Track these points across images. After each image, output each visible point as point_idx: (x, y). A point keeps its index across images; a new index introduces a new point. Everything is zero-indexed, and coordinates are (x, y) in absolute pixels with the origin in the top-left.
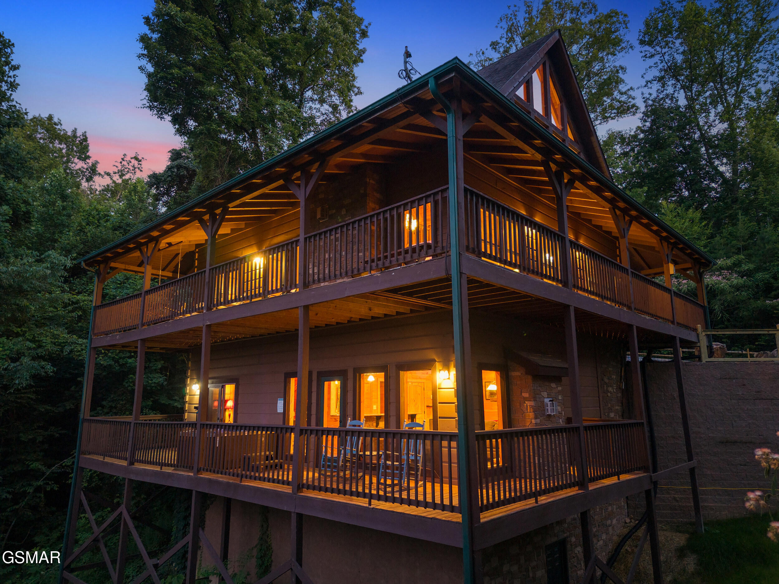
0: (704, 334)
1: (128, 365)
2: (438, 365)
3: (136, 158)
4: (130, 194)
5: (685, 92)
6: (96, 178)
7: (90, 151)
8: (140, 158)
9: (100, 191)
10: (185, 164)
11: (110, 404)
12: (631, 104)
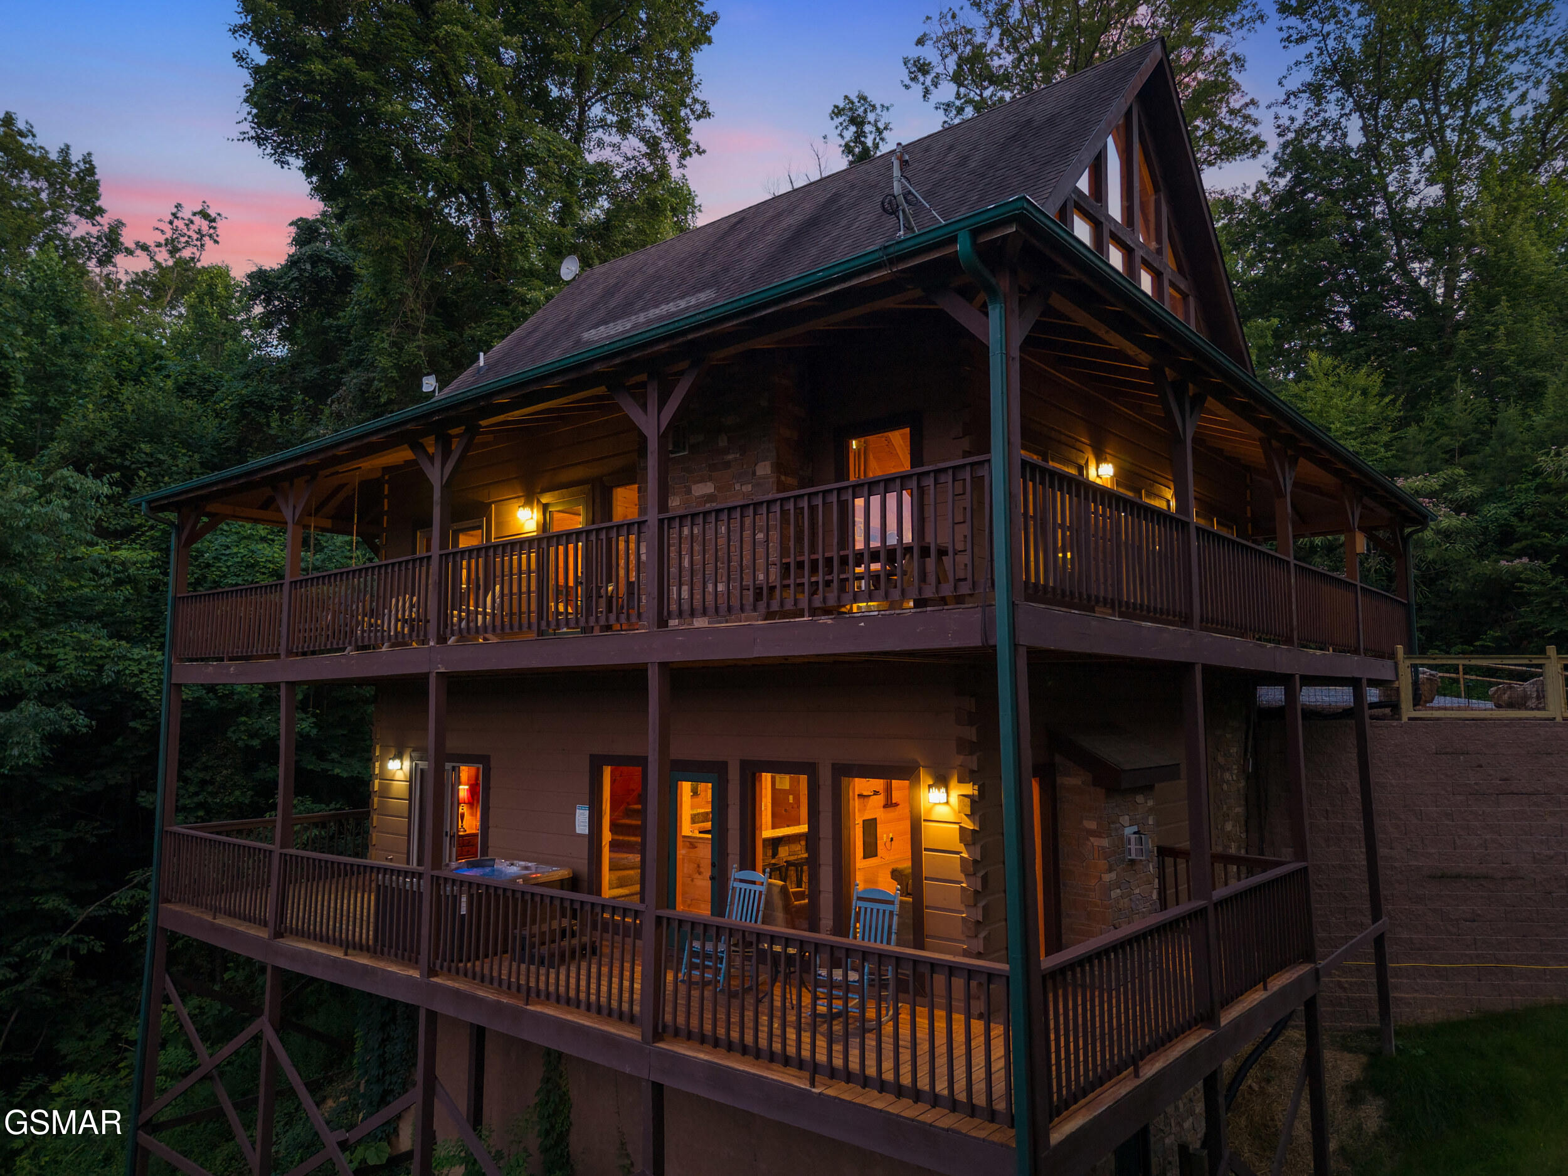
0: (1408, 663)
1: (236, 697)
2: (926, 779)
3: (204, 215)
4: (201, 302)
5: (1362, 116)
6: (120, 259)
7: (102, 198)
8: (212, 213)
9: (127, 284)
10: (327, 252)
11: (201, 775)
12: (1251, 136)
